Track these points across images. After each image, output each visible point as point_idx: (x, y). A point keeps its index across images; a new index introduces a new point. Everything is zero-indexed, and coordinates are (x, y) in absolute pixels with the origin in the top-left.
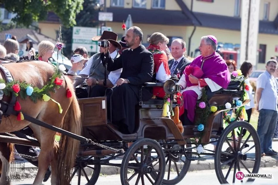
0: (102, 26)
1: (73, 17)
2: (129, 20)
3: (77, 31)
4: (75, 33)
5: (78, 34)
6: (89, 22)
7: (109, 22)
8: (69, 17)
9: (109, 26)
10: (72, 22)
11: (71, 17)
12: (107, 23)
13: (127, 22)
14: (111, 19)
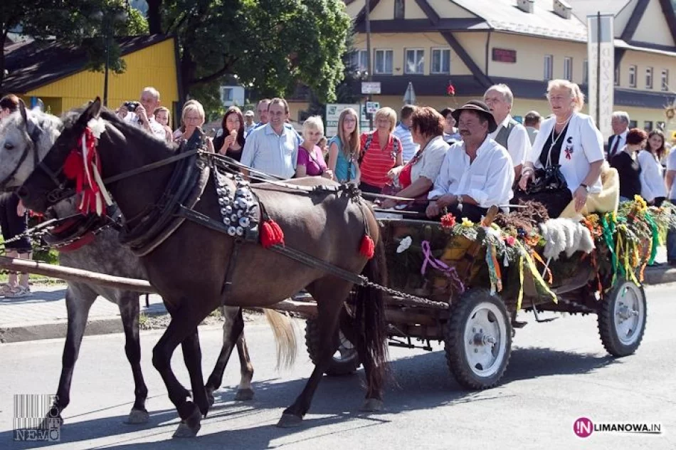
0: (366, 101)
1: (332, 90)
2: (410, 90)
3: (333, 110)
4: (329, 113)
5: (334, 114)
6: (346, 97)
7: (375, 95)
8: (328, 90)
9: (376, 101)
10: (331, 97)
11: (330, 90)
12: (373, 97)
13: (407, 92)
14: (379, 91)
